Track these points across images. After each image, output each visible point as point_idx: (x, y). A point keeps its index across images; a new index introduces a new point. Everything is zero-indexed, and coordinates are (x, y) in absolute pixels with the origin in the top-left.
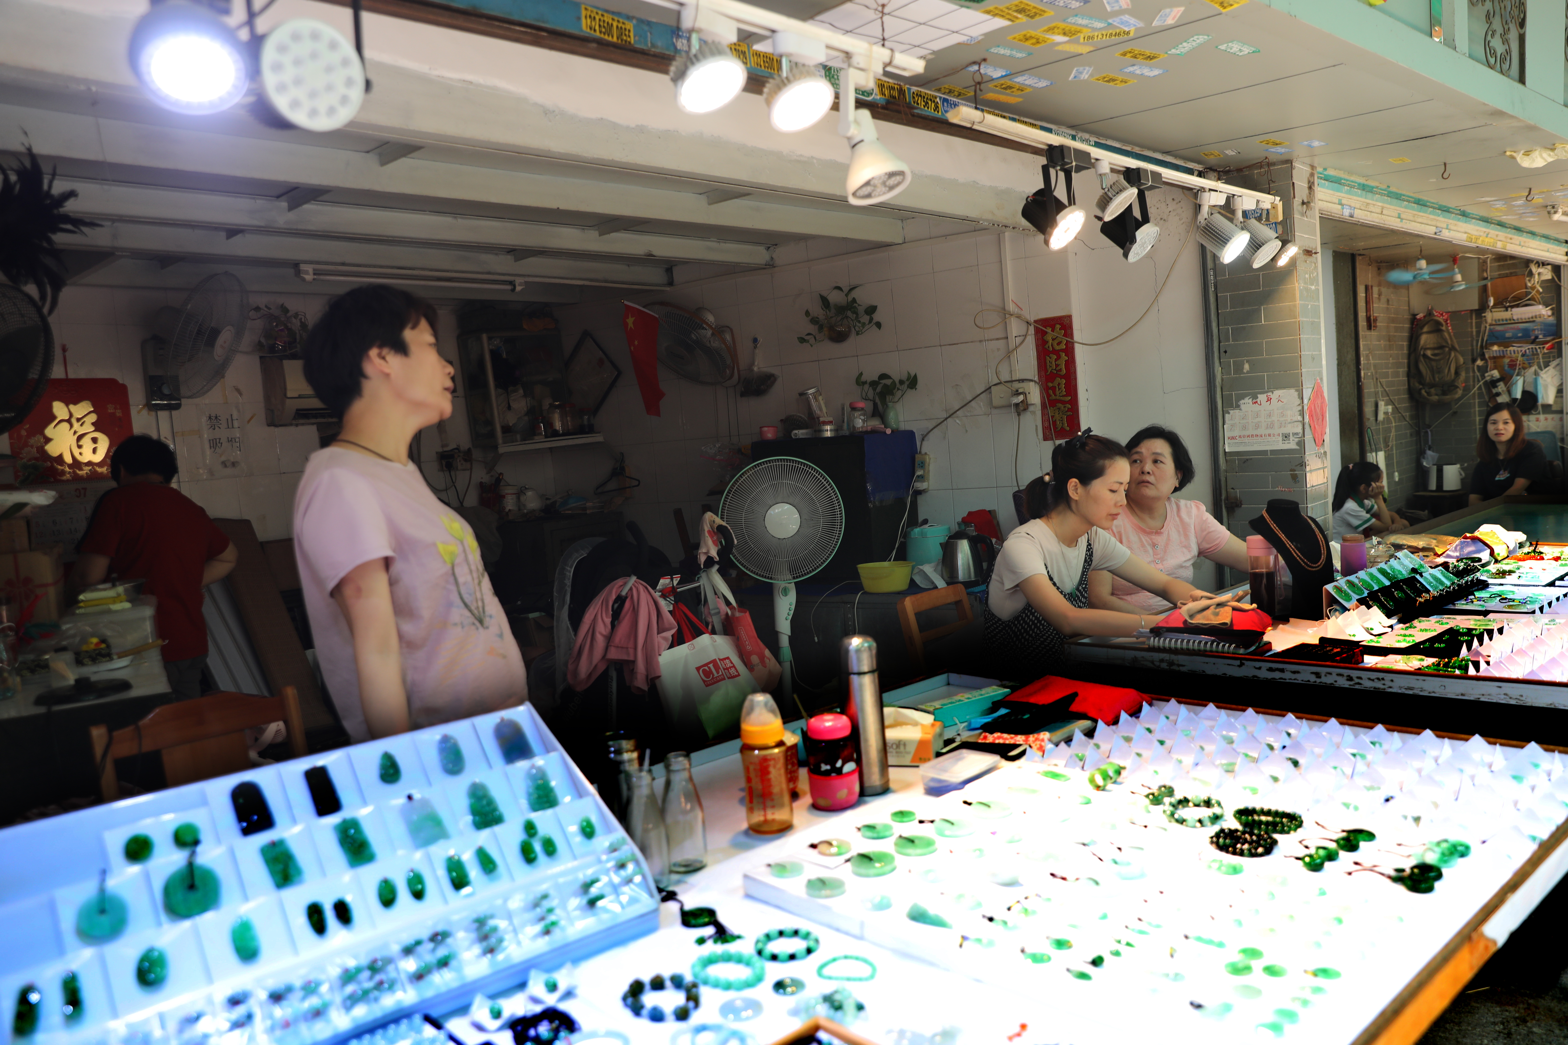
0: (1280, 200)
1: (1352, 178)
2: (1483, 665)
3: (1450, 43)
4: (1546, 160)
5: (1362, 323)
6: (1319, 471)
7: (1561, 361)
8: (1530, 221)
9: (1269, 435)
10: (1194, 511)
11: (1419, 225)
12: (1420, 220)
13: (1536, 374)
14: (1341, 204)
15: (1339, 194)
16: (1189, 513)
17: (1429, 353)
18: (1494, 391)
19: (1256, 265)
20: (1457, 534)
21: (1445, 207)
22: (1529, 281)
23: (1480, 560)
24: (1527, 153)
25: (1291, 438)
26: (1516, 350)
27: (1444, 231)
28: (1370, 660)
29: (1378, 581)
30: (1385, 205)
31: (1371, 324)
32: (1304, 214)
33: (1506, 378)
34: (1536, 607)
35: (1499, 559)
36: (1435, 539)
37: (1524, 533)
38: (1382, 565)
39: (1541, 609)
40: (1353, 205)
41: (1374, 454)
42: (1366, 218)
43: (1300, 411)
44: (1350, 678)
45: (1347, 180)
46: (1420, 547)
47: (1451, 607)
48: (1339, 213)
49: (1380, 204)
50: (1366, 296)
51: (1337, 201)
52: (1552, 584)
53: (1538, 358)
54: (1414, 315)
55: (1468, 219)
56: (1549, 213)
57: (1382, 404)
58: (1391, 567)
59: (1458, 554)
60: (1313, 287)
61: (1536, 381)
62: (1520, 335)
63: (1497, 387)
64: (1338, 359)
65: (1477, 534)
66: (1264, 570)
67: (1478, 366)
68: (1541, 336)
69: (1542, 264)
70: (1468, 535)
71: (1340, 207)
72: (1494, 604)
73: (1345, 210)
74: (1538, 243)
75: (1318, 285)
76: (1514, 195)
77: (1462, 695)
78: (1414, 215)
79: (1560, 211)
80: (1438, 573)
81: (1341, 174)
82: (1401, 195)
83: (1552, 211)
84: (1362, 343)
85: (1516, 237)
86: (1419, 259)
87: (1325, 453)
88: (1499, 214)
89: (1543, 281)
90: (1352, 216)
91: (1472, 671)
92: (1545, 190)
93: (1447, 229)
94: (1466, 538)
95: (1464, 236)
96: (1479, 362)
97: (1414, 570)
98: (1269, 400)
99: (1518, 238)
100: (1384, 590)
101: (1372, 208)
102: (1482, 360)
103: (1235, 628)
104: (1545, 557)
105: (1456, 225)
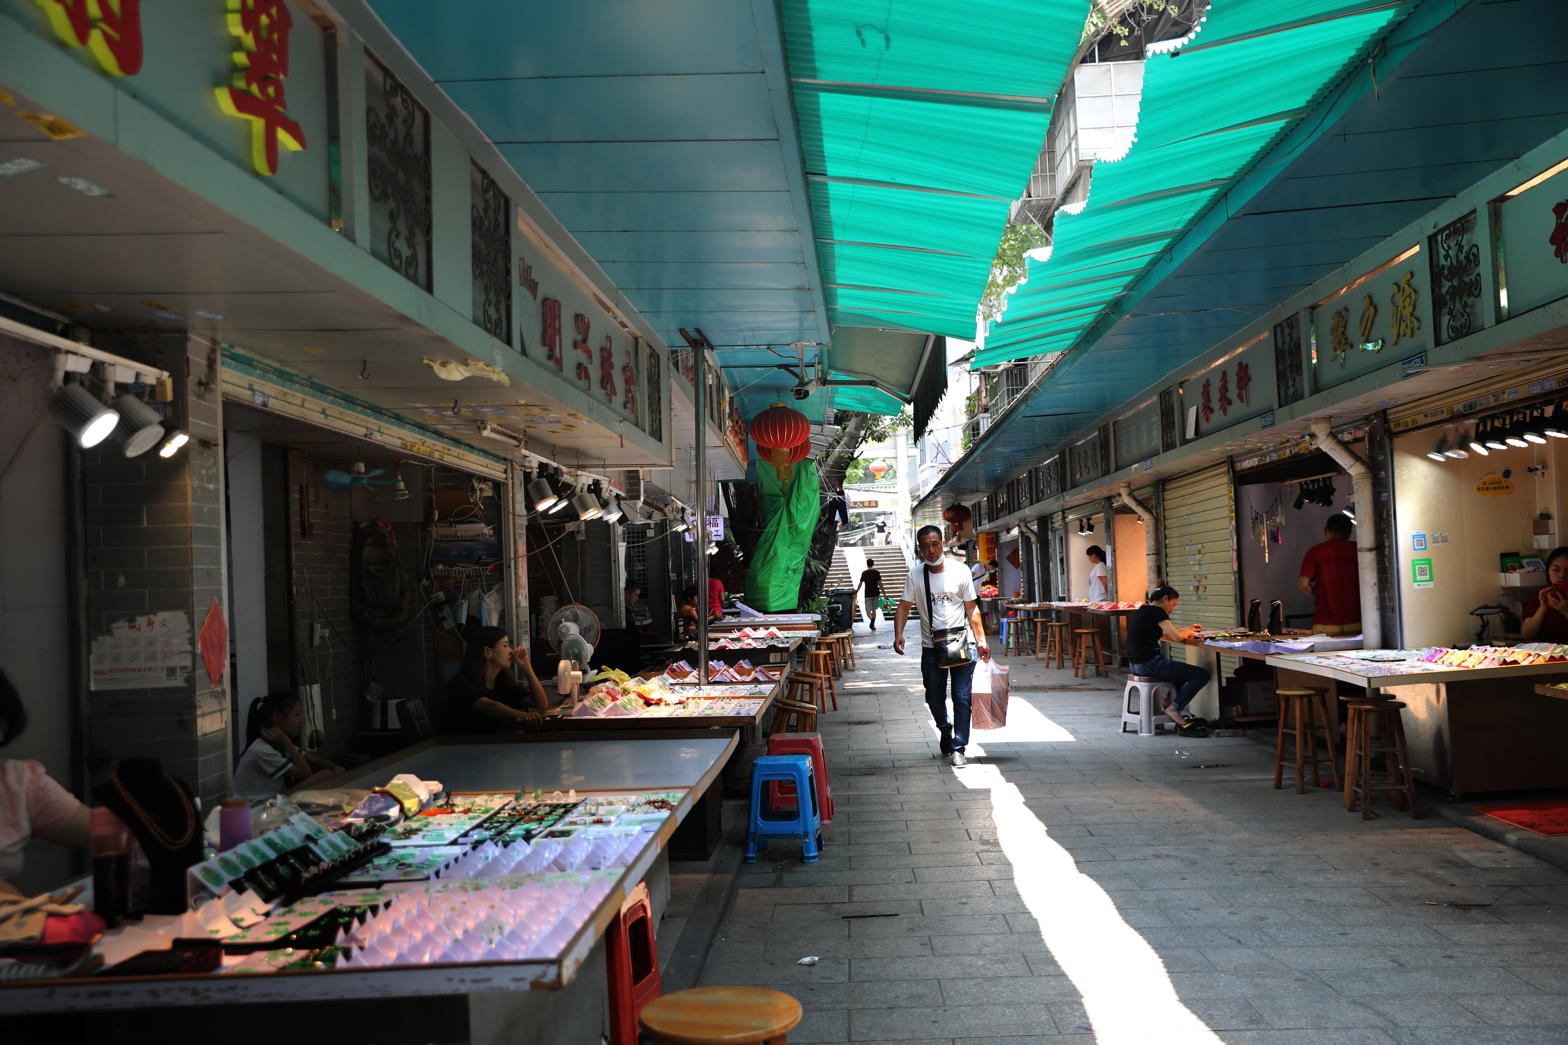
0: (169, 376)
1: (266, 361)
2: (355, 951)
3: (349, 235)
4: (463, 375)
5: (295, 529)
6: (214, 715)
7: (503, 585)
8: (464, 433)
9: (150, 669)
10: (27, 775)
11: (346, 424)
12: (348, 419)
13: (481, 598)
14: (251, 389)
15: (250, 378)
16: (19, 779)
17: (372, 568)
18: (440, 615)
19: (132, 452)
20: (369, 787)
21: (377, 407)
22: (472, 496)
23: (388, 818)
24: (444, 364)
25: (179, 673)
26: (462, 570)
27: (375, 433)
28: (230, 962)
29: (263, 855)
30: (307, 397)
31: (306, 530)
32: (200, 397)
33: (452, 601)
34: (431, 872)
35: (410, 814)
36: (347, 794)
37: (440, 782)
38: (271, 835)
39: (437, 874)
40: (267, 392)
41: (308, 687)
42: (283, 410)
43: (189, 639)
44: (195, 992)
45: (260, 363)
46: (331, 805)
47: (343, 880)
48: (250, 400)
49: (300, 395)
50: (301, 498)
51: (247, 386)
52: (454, 843)
53: (482, 581)
54: (358, 524)
55: (402, 424)
56: (479, 428)
57: (318, 627)
58: (282, 837)
59: (365, 812)
60: (211, 486)
61: (480, 604)
62: (464, 554)
63: (443, 610)
64: (265, 571)
65: (388, 787)
66: (113, 853)
67: (424, 586)
68: (484, 557)
69: (484, 479)
70: (377, 789)
71: (250, 393)
72: (391, 873)
73: (256, 398)
74: (477, 457)
75: (217, 483)
76: (442, 405)
77: (326, 994)
78: (341, 413)
79: (489, 427)
80: (337, 838)
81: (253, 356)
82: (326, 388)
83: (482, 426)
84: (294, 554)
85: (453, 448)
86: (357, 461)
87: (224, 691)
88: (433, 423)
89: (485, 498)
90: (265, 405)
91: (341, 962)
92: (473, 404)
93: (379, 431)
94: (375, 792)
95: (398, 442)
96: (425, 582)
97: (308, 837)
98: (150, 623)
99: (455, 450)
100: (268, 867)
101: (290, 399)
102: (427, 580)
103: (49, 941)
104: (457, 810)
105: (389, 429)
